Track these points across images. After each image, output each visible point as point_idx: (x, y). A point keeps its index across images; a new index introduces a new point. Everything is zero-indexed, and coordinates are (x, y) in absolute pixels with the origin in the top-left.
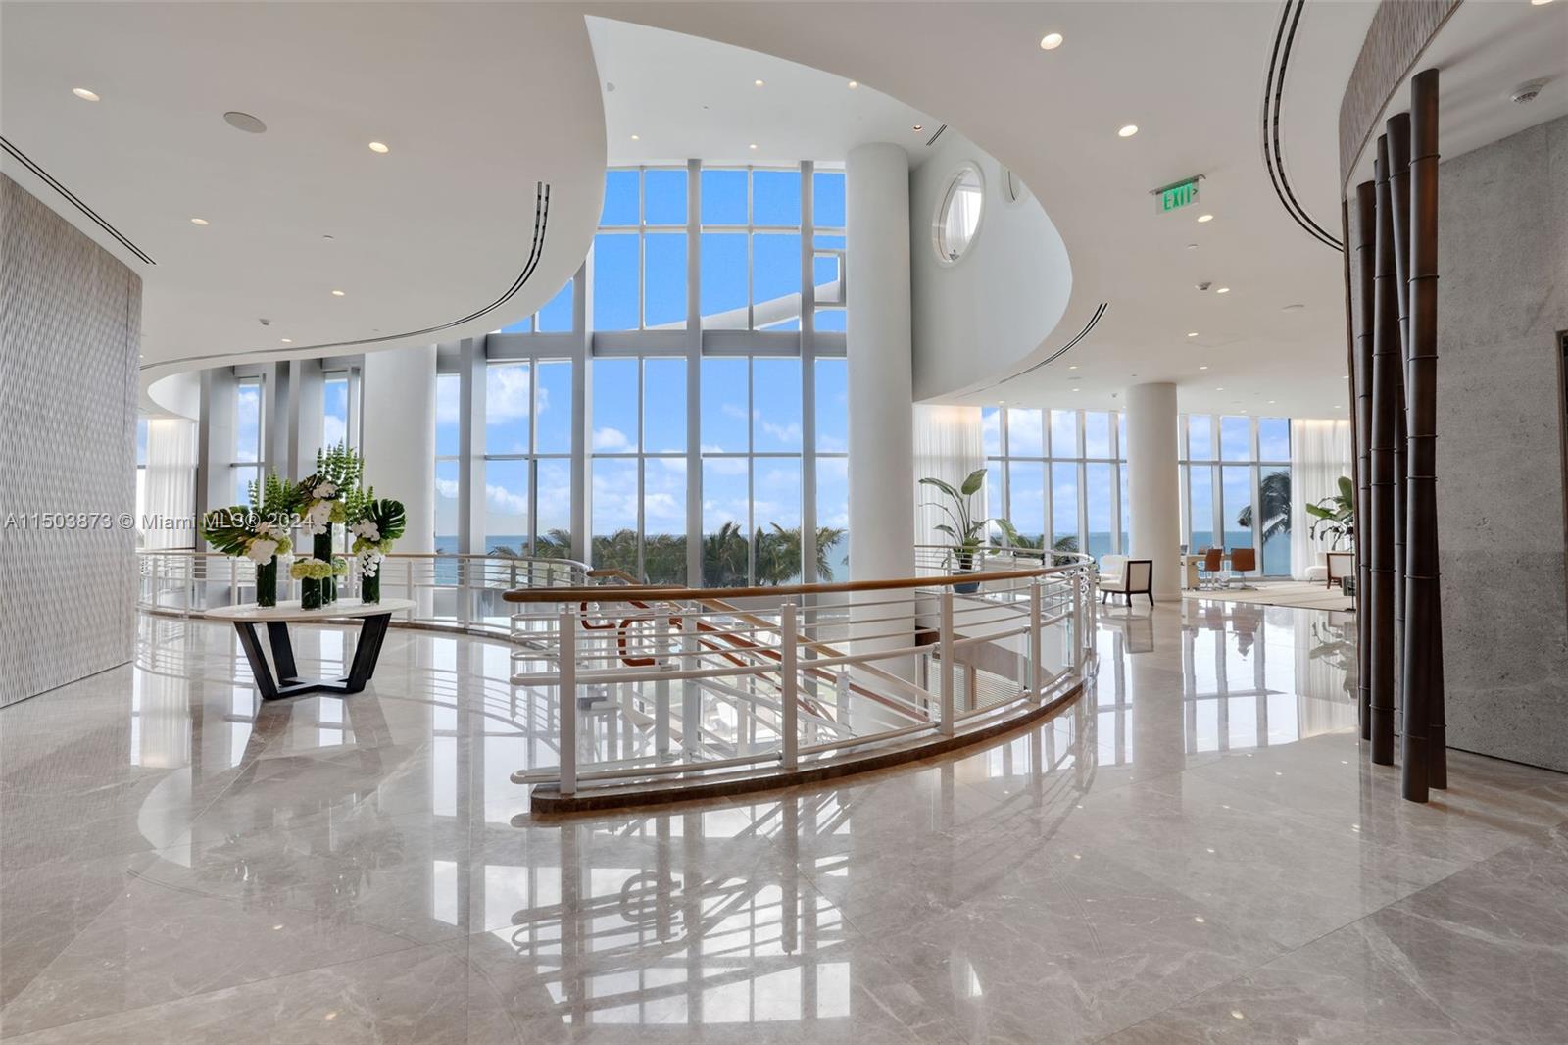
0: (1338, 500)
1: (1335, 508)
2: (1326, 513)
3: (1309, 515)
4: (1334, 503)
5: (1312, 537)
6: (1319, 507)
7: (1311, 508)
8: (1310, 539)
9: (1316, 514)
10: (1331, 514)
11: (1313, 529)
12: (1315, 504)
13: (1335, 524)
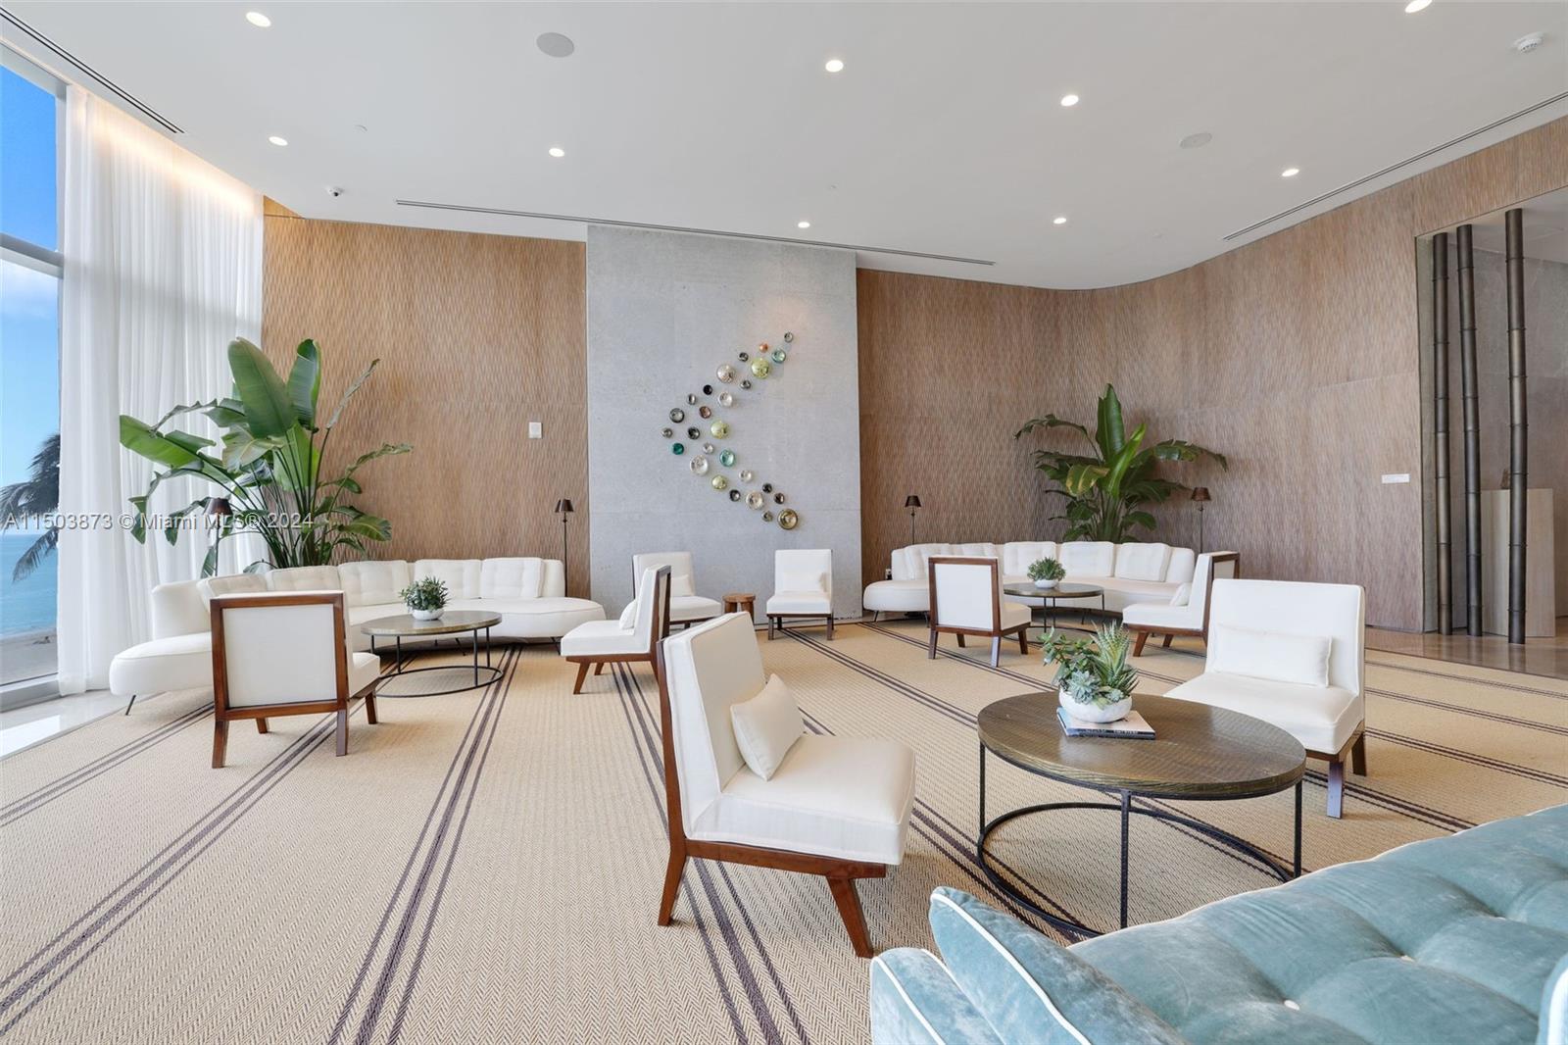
0: (225, 414)
1: (212, 436)
2: (185, 454)
3: (128, 457)
4: (210, 422)
5: (139, 532)
6: (164, 430)
7: (133, 433)
8: (129, 536)
9: (154, 455)
10: (203, 458)
11: (141, 503)
12: (149, 422)
13: (214, 491)
